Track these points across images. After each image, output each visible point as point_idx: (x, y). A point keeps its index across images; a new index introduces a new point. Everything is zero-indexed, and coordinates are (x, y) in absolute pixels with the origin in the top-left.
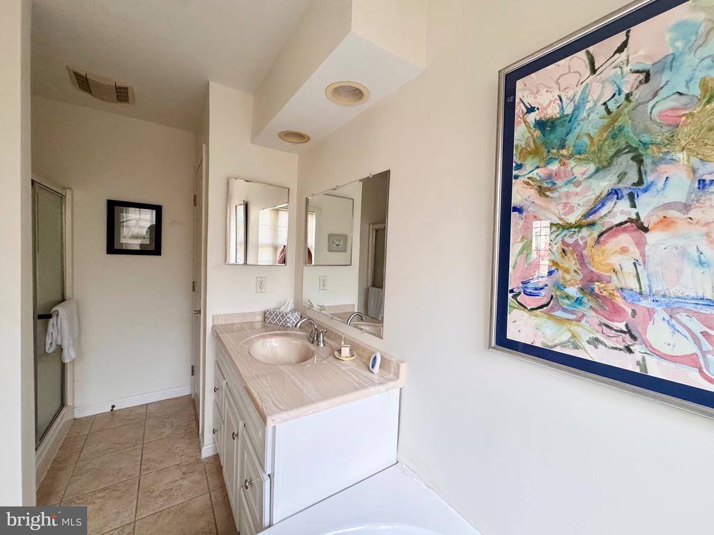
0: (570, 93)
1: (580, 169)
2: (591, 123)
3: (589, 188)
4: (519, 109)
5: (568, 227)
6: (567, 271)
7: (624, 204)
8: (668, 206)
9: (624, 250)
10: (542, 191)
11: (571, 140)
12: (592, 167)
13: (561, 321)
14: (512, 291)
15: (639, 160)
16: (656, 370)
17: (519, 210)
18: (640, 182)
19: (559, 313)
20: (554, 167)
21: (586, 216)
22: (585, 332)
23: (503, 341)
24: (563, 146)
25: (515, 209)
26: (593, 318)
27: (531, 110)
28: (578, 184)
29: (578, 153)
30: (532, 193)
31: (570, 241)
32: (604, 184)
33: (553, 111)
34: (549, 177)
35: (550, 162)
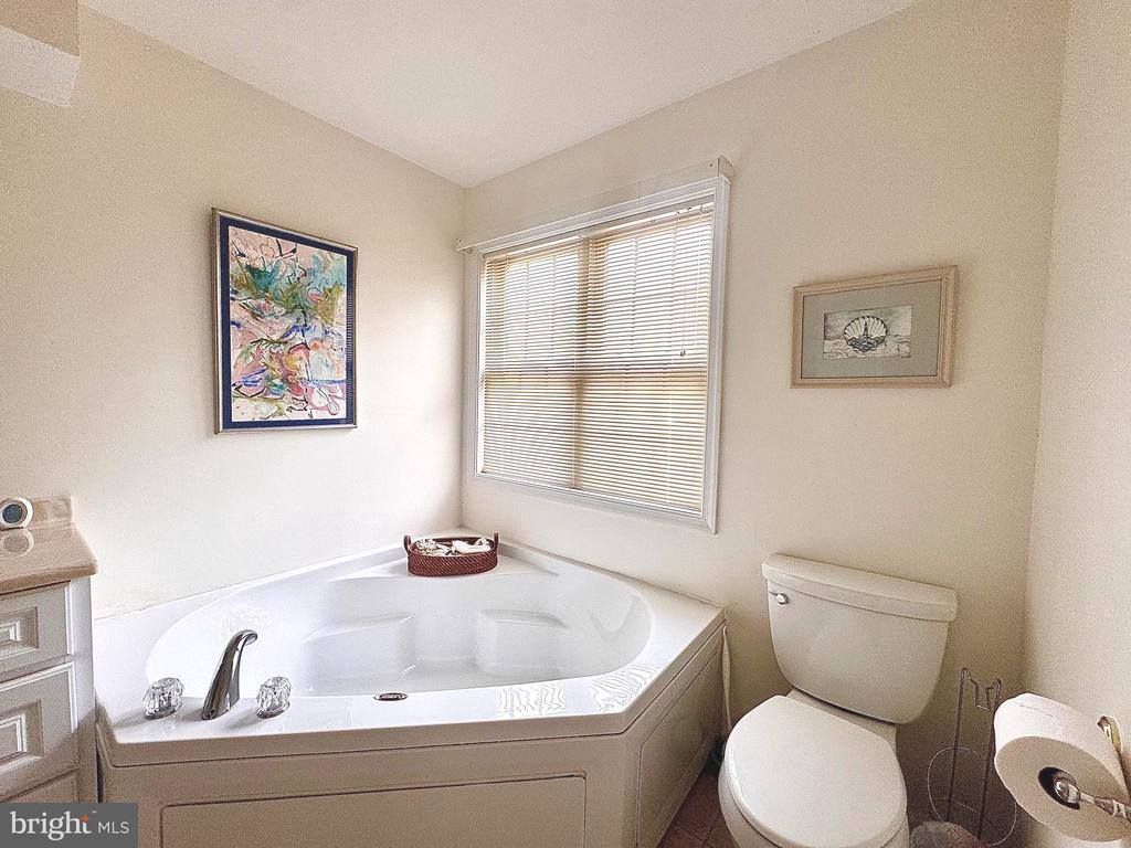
0: (270, 260)
1: (279, 310)
2: (281, 284)
3: (283, 321)
4: (232, 249)
5: (272, 342)
6: (273, 369)
7: (300, 334)
8: (316, 339)
9: (301, 358)
10: (254, 316)
11: (271, 289)
12: (284, 310)
13: (272, 400)
14: (234, 385)
15: (304, 313)
16: (317, 416)
17: (238, 325)
18: (306, 325)
19: (270, 396)
20: (263, 302)
21: (282, 337)
22: (284, 405)
23: (229, 424)
24: (266, 291)
25: (234, 323)
26: (289, 395)
27: (242, 255)
28: (276, 318)
29: (275, 298)
30: (246, 315)
31: (274, 351)
32: (290, 322)
33: (259, 265)
34: (258, 308)
35: (257, 297)
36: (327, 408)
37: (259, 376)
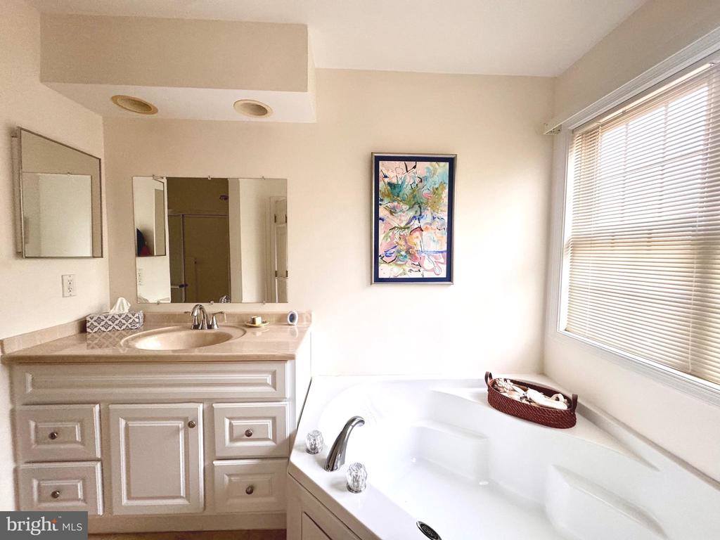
0: (401, 176)
1: (405, 207)
2: (407, 190)
3: (407, 214)
4: (381, 174)
5: (401, 228)
6: (401, 246)
7: (417, 221)
8: (427, 223)
9: (417, 237)
10: (391, 213)
11: (401, 194)
12: (408, 207)
13: (400, 265)
14: (380, 256)
15: (420, 207)
16: (427, 275)
17: (383, 220)
18: (421, 215)
19: (399, 263)
20: (396, 204)
21: (407, 224)
22: (407, 268)
23: (378, 280)
24: (398, 196)
25: (381, 219)
26: (410, 262)
27: (386, 177)
28: (404, 212)
29: (403, 200)
30: (387, 213)
31: (402, 234)
32: (412, 214)
33: (394, 181)
34: (394, 208)
35: (394, 201)
36: (433, 270)
37: (394, 250)
